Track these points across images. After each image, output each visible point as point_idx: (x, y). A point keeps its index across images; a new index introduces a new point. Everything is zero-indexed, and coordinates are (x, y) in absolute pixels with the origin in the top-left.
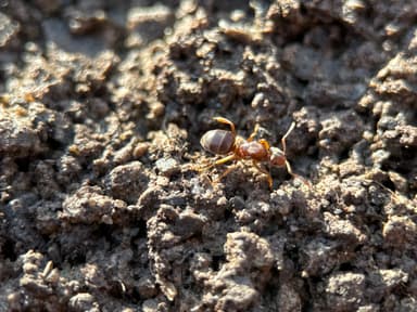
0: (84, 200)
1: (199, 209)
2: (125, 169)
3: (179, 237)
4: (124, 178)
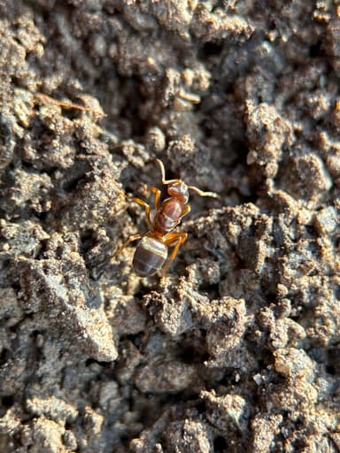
0: (271, 127)
1: (272, 263)
2: (317, 171)
3: (236, 242)
4: (307, 171)
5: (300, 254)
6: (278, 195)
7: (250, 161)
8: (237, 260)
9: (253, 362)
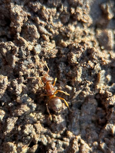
0: (19, 14)
1: (18, 64)
2: (35, 31)
3: (5, 56)
4: (31, 31)
5: (28, 61)
6: (21, 39)
7: (11, 26)
8: (5, 62)
9: (9, 99)
